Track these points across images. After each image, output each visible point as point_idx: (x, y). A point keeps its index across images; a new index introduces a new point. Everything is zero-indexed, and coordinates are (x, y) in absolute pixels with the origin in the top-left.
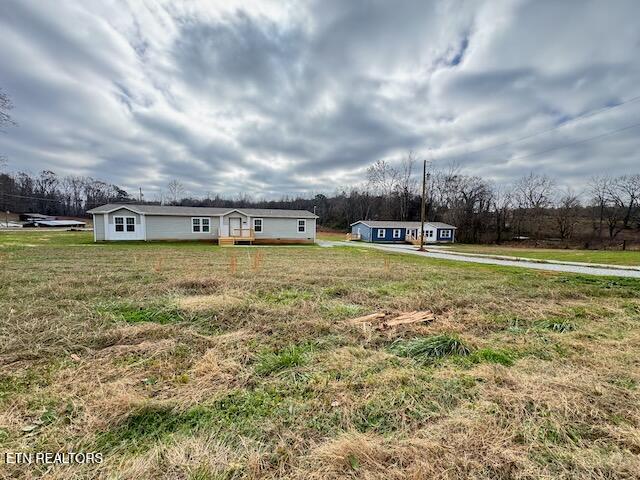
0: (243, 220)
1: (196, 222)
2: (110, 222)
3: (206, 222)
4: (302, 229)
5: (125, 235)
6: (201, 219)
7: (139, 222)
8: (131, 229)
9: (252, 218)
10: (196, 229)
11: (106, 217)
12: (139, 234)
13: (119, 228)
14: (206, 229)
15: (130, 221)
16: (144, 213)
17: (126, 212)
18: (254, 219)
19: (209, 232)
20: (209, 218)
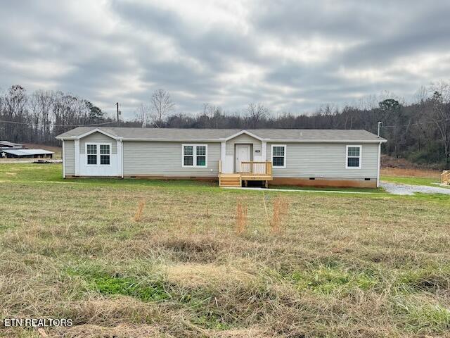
0: (255, 148)
1: (188, 151)
2: (82, 152)
3: (201, 151)
4: (353, 162)
5: (99, 170)
6: (195, 146)
7: (115, 152)
8: (105, 160)
9: (269, 143)
10: (188, 161)
11: (77, 144)
12: (115, 167)
13: (92, 160)
14: (201, 161)
15: (105, 149)
16: (121, 138)
17: (99, 137)
18: (273, 146)
19: (206, 166)
20: (206, 145)
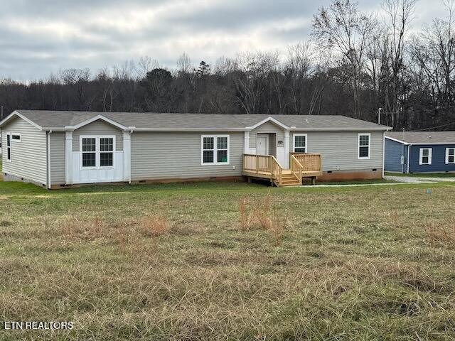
0: (278, 138)
1: (208, 142)
2: (75, 149)
3: (223, 142)
4: (364, 152)
5: (98, 174)
6: (215, 137)
7: (120, 148)
8: (107, 160)
9: (292, 132)
10: (208, 157)
11: (69, 137)
12: (120, 170)
13: (88, 160)
14: (222, 156)
15: (107, 144)
16: (132, 128)
17: (101, 127)
18: (295, 135)
19: (228, 163)
20: (228, 136)
